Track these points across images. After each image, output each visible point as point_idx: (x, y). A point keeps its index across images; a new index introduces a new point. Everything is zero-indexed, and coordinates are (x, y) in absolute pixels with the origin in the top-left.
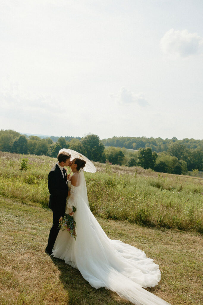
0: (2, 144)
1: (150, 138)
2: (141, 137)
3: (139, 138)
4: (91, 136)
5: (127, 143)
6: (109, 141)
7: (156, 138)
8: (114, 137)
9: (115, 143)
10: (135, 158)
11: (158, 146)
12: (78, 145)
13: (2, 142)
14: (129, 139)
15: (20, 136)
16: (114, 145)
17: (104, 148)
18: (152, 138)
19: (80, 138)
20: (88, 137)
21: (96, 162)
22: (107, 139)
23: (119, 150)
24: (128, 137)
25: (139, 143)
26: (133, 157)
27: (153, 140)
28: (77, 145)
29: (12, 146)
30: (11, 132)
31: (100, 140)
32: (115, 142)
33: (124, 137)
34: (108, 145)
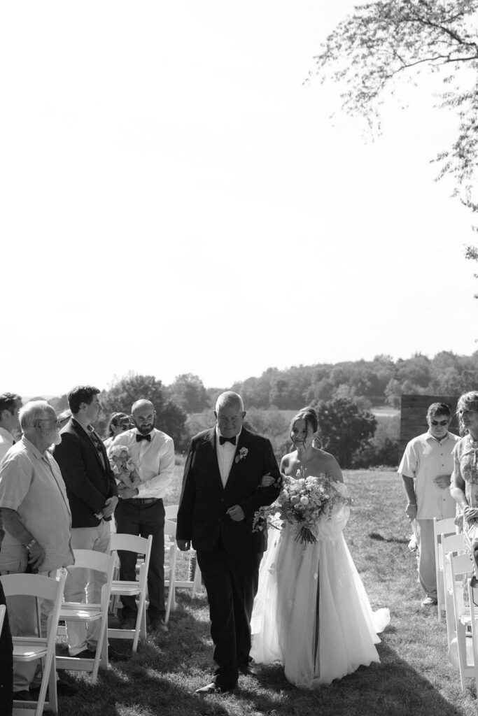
3: (362, 363)
6: (250, 389)
8: (270, 370)
9: (273, 393)
14: (322, 372)
16: (271, 400)
24: (319, 366)
25: (363, 384)
27: (416, 365)
32: (271, 392)
33: (308, 368)
34: (251, 402)
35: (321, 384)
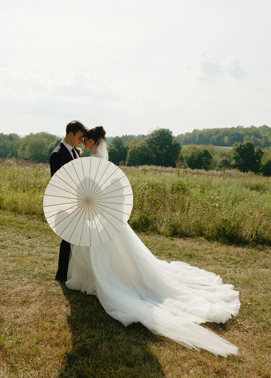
0: (32, 153)
1: (249, 127)
2: (236, 127)
3: (233, 128)
4: (159, 131)
5: (215, 137)
6: (188, 137)
7: (260, 127)
8: (195, 130)
9: (197, 138)
10: (228, 159)
11: (263, 138)
12: (142, 146)
13: (32, 151)
14: (217, 131)
15: (57, 140)
16: (196, 142)
17: (181, 147)
18: (254, 127)
19: (144, 135)
20: (156, 133)
21: (168, 167)
22: (184, 134)
23: (204, 149)
24: (215, 129)
25: (234, 136)
26: (225, 158)
27: (255, 130)
28: (140, 146)
29: (47, 155)
30: (44, 135)
31: (174, 137)
32: (196, 138)
33: (210, 129)
34: (187, 142)
35: (217, 136)
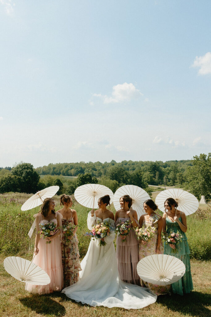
1: (88, 163)
2: (79, 162)
3: (77, 163)
4: (23, 165)
5: (64, 170)
6: (45, 169)
7: (95, 163)
8: (50, 164)
9: (51, 171)
10: (74, 186)
11: (98, 170)
12: (9, 176)
14: (66, 165)
16: (51, 173)
17: (40, 177)
18: (91, 162)
19: (10, 168)
20: (20, 167)
21: (30, 193)
22: (42, 167)
23: (57, 179)
24: (65, 163)
25: (78, 169)
26: (72, 185)
27: (92, 165)
28: (7, 176)
31: (34, 169)
33: (61, 164)
34: (44, 173)
35: (66, 169)
